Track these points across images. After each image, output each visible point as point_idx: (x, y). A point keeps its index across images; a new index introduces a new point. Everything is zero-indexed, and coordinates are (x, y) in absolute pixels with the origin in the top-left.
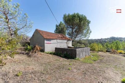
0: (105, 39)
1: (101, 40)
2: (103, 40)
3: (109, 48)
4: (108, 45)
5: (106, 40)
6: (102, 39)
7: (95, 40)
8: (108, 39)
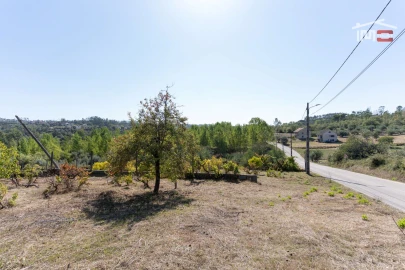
0: (75, 122)
1: (59, 123)
2: (69, 126)
3: (81, 150)
4: (81, 142)
5: (78, 127)
6: (63, 121)
7: (37, 123)
8: (83, 122)
